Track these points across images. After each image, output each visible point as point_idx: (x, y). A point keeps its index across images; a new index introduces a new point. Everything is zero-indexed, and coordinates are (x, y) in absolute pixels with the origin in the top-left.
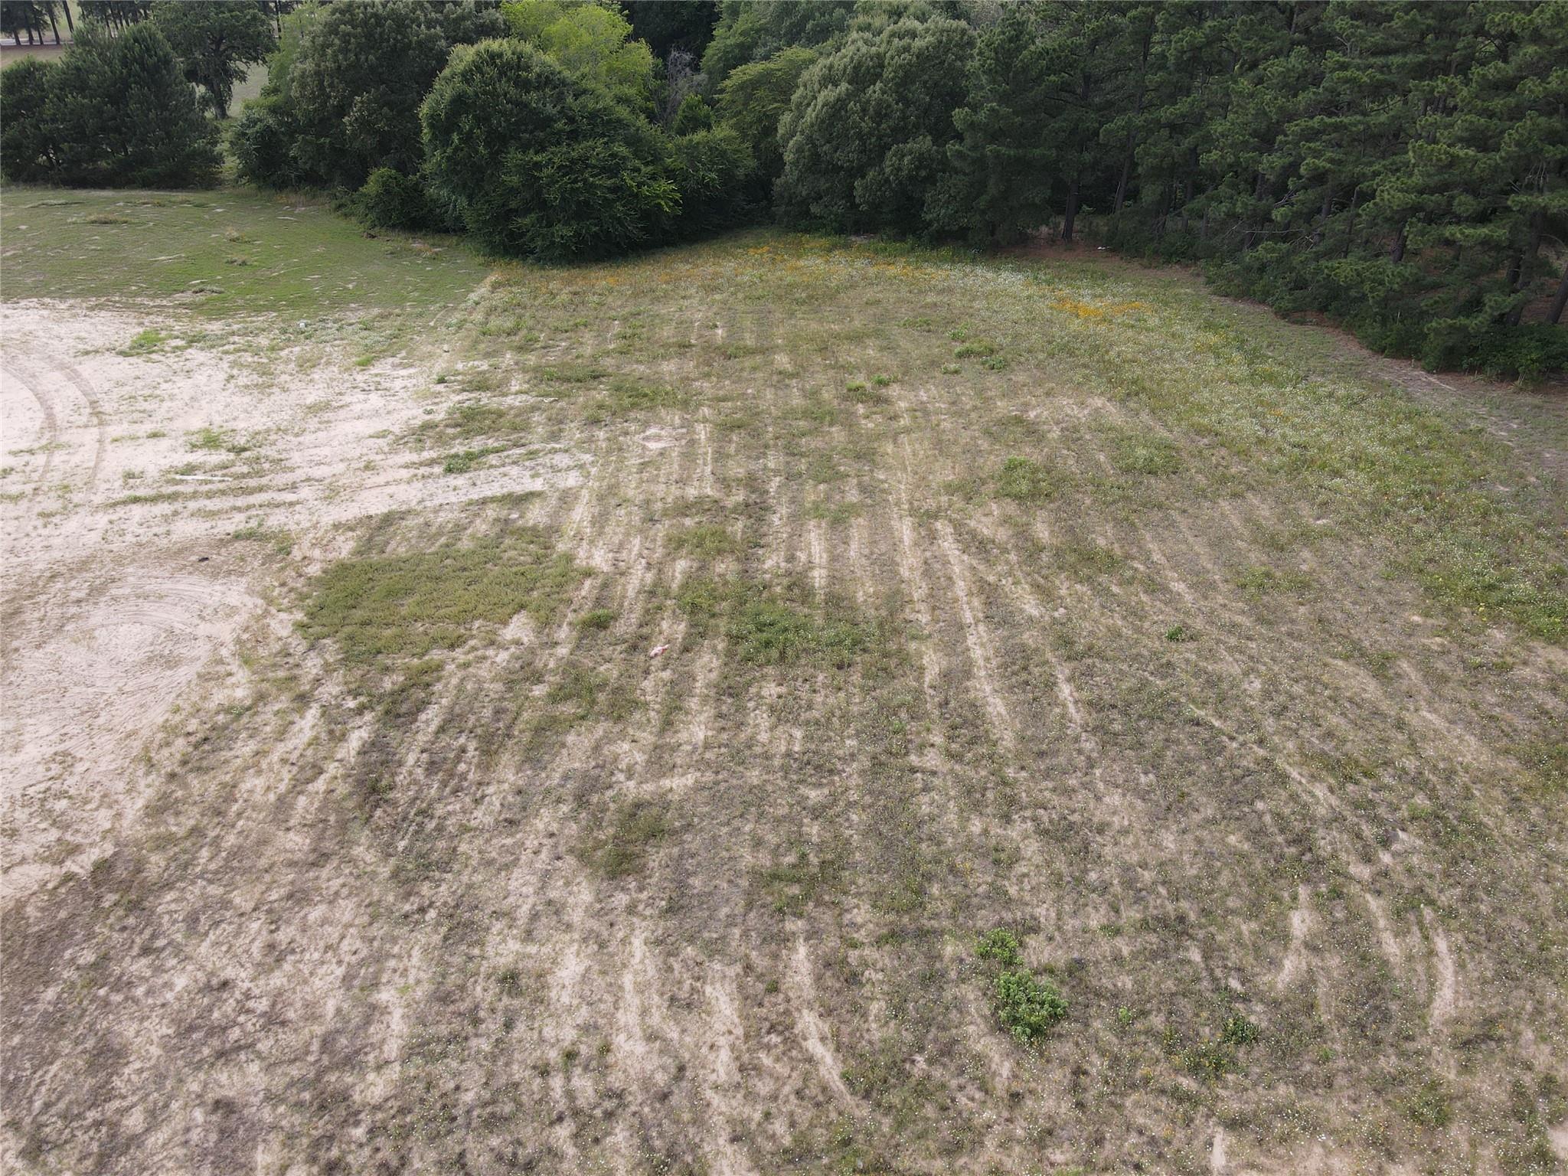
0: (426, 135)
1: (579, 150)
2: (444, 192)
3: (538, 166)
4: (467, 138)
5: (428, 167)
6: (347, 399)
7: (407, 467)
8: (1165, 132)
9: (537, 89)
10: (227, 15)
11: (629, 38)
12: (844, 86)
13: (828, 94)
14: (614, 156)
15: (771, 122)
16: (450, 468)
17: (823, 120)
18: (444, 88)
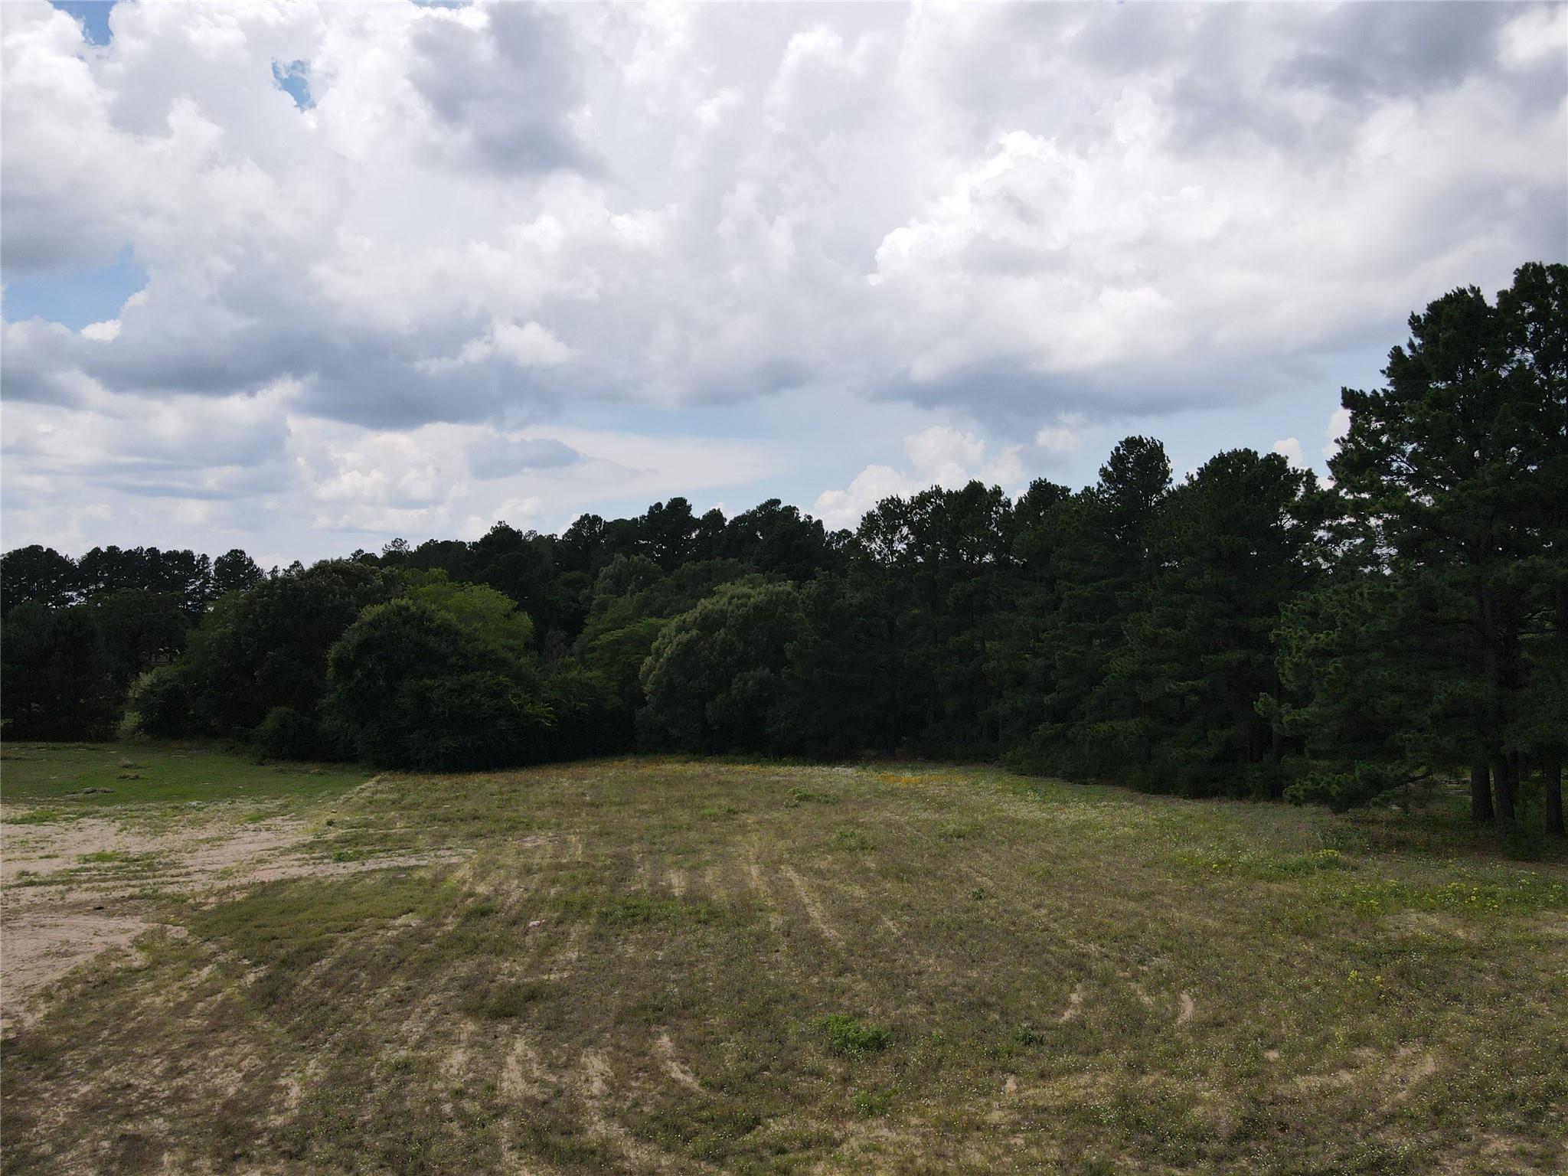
0: (330, 672)
1: (467, 678)
2: (338, 722)
3: (431, 689)
4: (369, 674)
5: (326, 701)
6: (239, 835)
7: (297, 860)
9: (436, 635)
11: (515, 610)
12: (694, 632)
13: (684, 637)
14: (498, 684)
15: (634, 668)
16: (340, 859)
17: (678, 656)
18: (351, 636)
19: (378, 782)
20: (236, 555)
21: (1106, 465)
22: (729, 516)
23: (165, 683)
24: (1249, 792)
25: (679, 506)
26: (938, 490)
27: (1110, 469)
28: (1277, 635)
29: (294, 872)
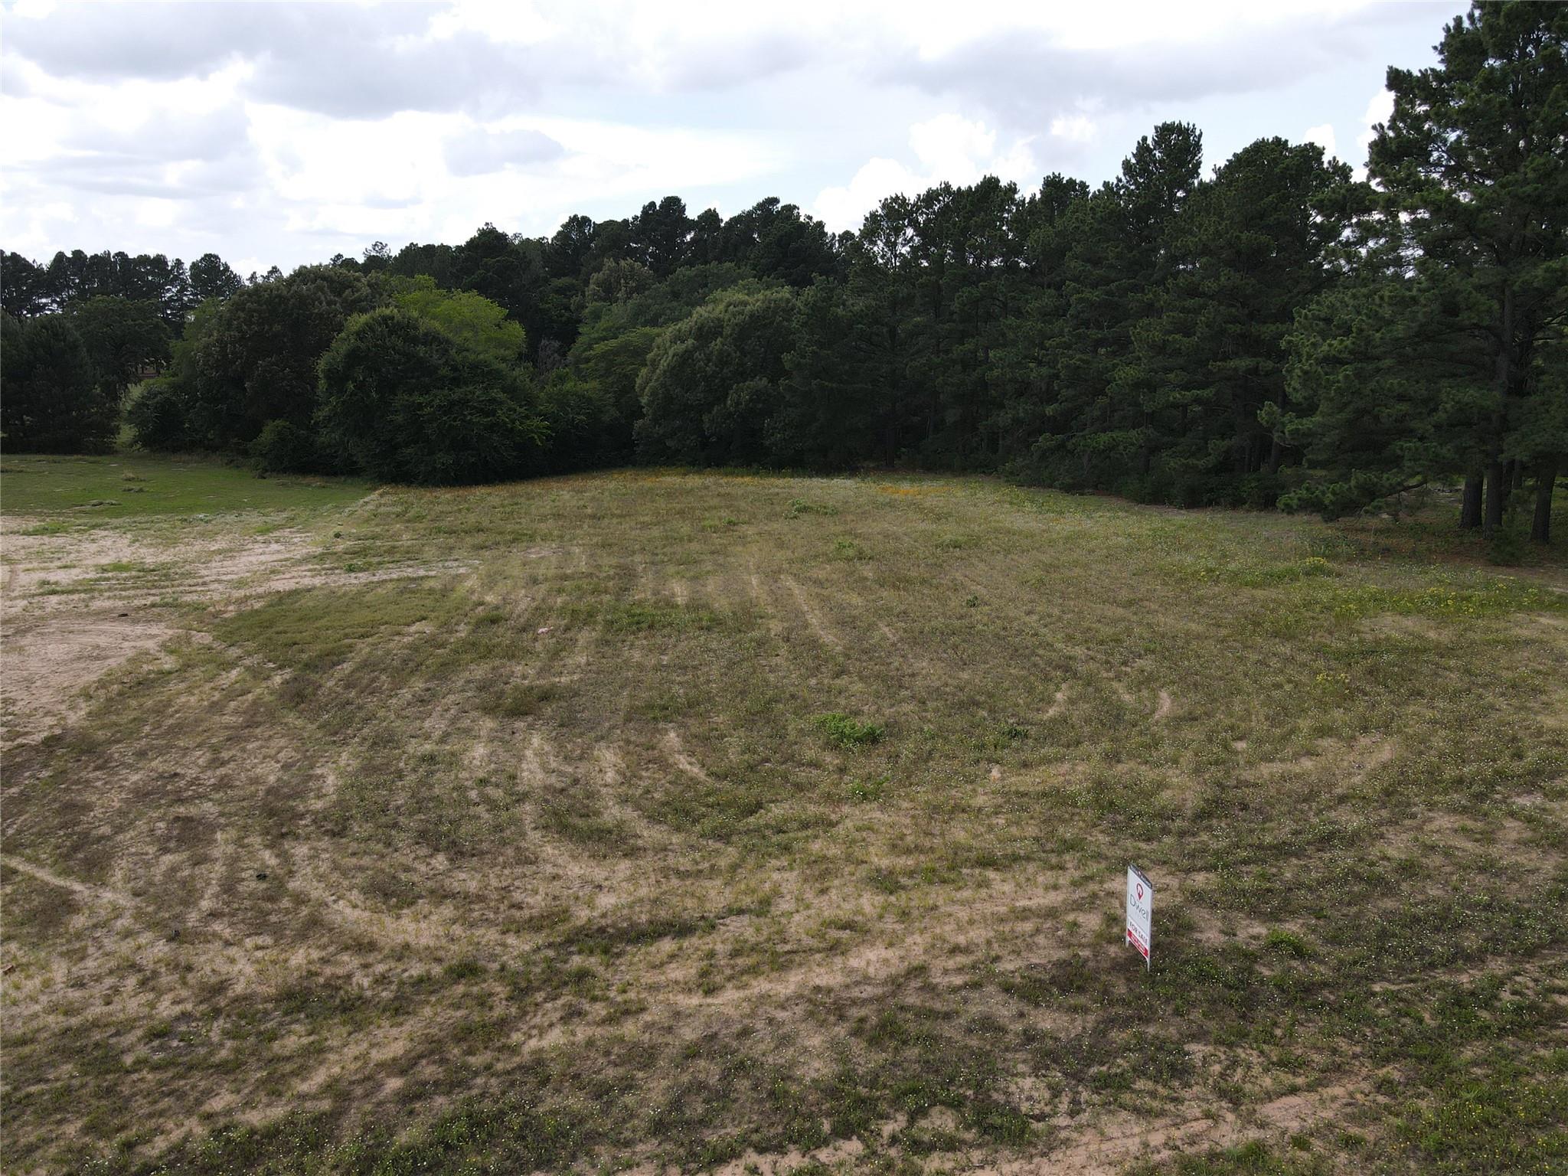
0: (322, 384)
1: (457, 394)
2: (336, 436)
3: (420, 406)
4: (360, 386)
5: (321, 414)
8: (959, 367)
9: (424, 344)
10: (130, 322)
11: (507, 318)
12: (690, 342)
13: (680, 347)
14: (493, 401)
15: (630, 378)
16: (351, 569)
17: (674, 368)
18: (341, 346)
19: (381, 495)
20: (211, 261)
21: (1130, 156)
22: (725, 216)
23: (156, 396)
24: (1243, 501)
25: (673, 205)
26: (948, 187)
27: (1133, 161)
28: (1289, 342)
29: (307, 582)
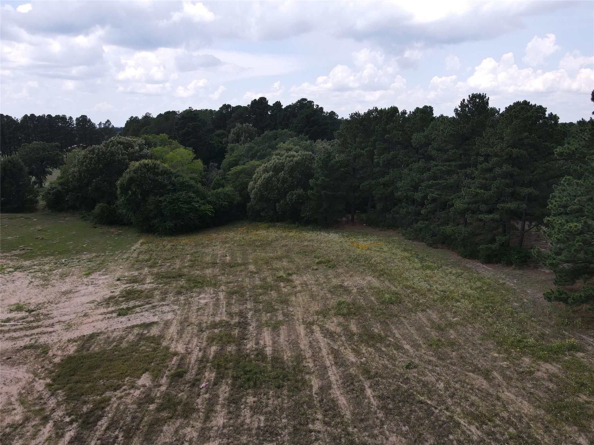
0: (119, 192)
1: (176, 195)
2: (124, 211)
3: (161, 202)
4: (134, 193)
5: (118, 202)
6: (79, 288)
7: (101, 314)
8: (382, 186)
9: (161, 175)
10: (47, 153)
11: (195, 158)
12: (271, 173)
13: (266, 175)
14: (190, 197)
16: (122, 313)
17: (264, 184)
18: (126, 175)
19: (142, 244)
20: (84, 117)
21: (458, 107)
22: (284, 105)
23: (53, 189)
24: (511, 264)
25: (263, 100)
26: (376, 109)
27: (459, 109)
29: (101, 326)
